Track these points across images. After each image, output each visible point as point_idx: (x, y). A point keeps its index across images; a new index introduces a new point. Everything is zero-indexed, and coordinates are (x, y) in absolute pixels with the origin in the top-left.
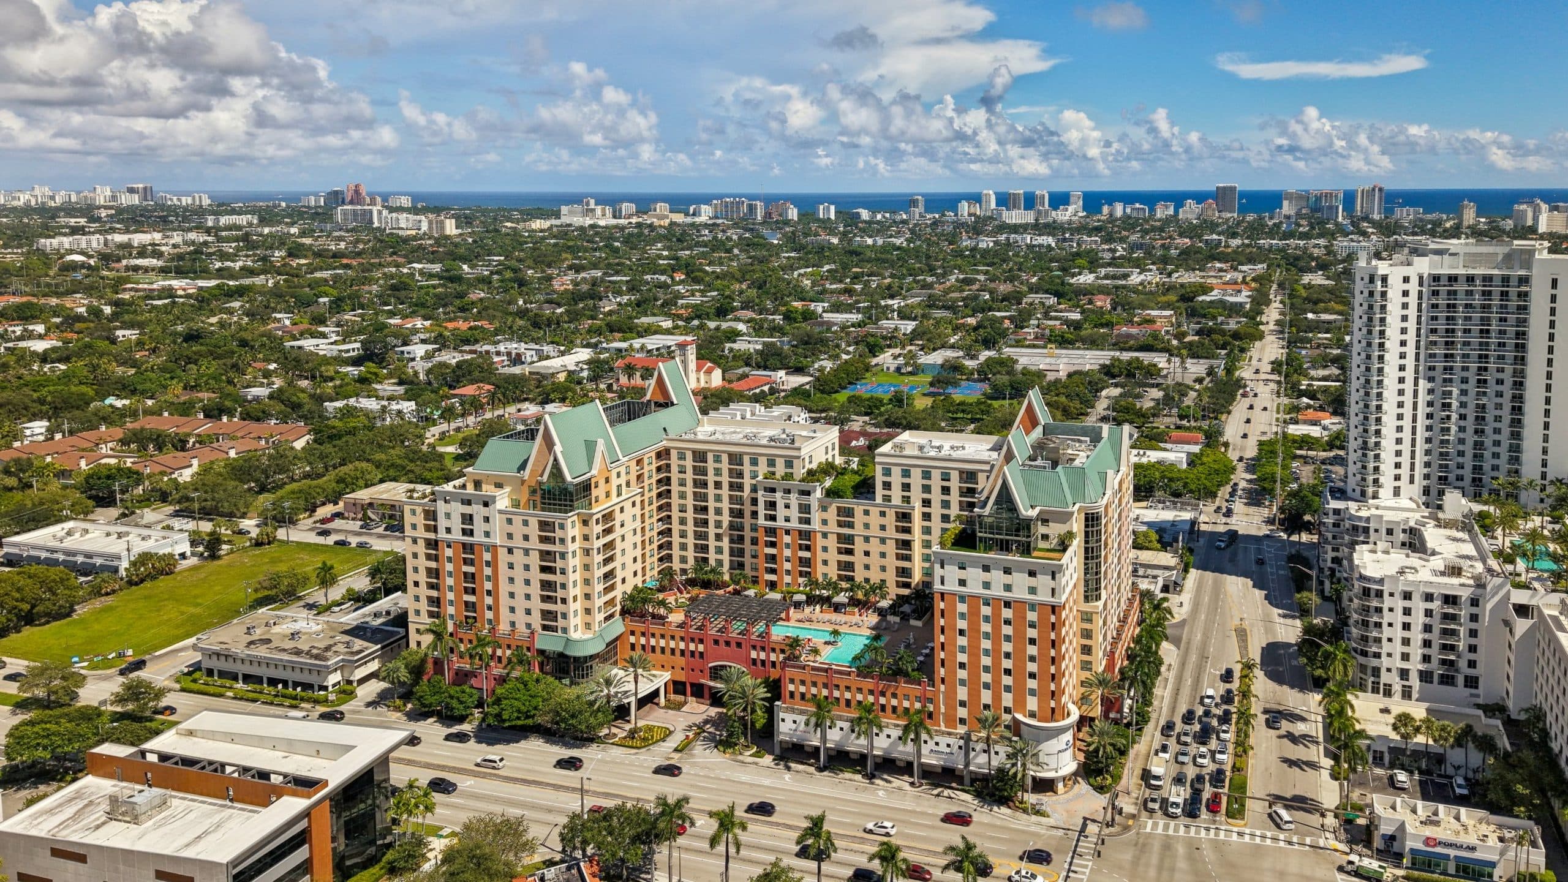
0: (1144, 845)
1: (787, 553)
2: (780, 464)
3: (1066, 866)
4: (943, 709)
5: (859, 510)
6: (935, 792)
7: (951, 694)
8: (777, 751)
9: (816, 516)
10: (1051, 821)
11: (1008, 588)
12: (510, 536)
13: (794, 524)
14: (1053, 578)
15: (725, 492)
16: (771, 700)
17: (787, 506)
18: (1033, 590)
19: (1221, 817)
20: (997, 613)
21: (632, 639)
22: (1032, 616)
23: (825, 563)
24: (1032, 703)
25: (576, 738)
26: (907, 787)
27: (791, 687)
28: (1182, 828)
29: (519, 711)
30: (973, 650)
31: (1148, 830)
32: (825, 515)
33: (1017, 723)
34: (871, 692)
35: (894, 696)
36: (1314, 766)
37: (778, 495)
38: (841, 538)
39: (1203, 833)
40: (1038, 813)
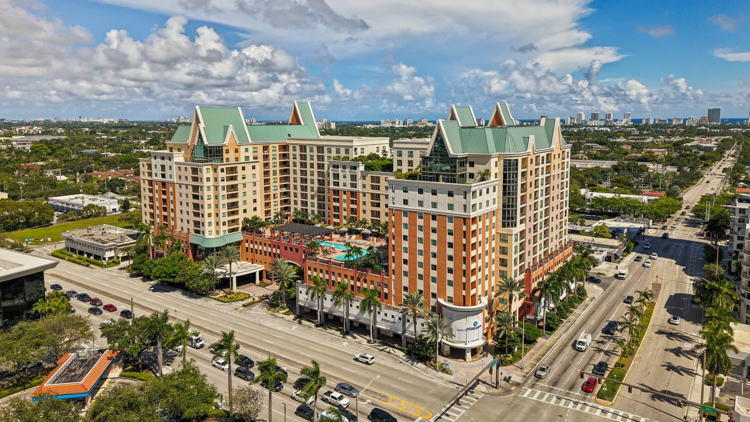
0: (516, 406)
1: (345, 205)
2: (342, 150)
3: (443, 410)
4: (393, 293)
5: (382, 178)
6: (381, 348)
7: (398, 282)
8: (298, 312)
9: (360, 182)
10: (451, 378)
11: (434, 205)
12: (180, 177)
13: (348, 188)
14: (465, 198)
15: (315, 169)
16: (295, 280)
17: (345, 177)
18: (451, 207)
19: (592, 397)
20: (427, 224)
21: (247, 245)
22: (450, 226)
23: (364, 212)
24: (450, 291)
25: (198, 294)
26: (365, 342)
27: (309, 273)
28: (555, 399)
29: (165, 273)
30: (412, 250)
31: (525, 396)
32: (364, 182)
33: (440, 305)
34: (352, 278)
35: (365, 281)
36: (690, 373)
37: (340, 169)
38: (373, 196)
39: (571, 405)
40: (444, 370)
